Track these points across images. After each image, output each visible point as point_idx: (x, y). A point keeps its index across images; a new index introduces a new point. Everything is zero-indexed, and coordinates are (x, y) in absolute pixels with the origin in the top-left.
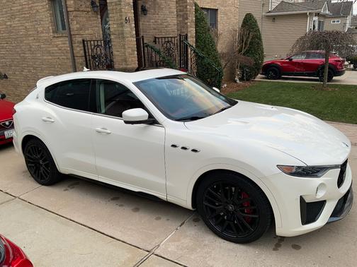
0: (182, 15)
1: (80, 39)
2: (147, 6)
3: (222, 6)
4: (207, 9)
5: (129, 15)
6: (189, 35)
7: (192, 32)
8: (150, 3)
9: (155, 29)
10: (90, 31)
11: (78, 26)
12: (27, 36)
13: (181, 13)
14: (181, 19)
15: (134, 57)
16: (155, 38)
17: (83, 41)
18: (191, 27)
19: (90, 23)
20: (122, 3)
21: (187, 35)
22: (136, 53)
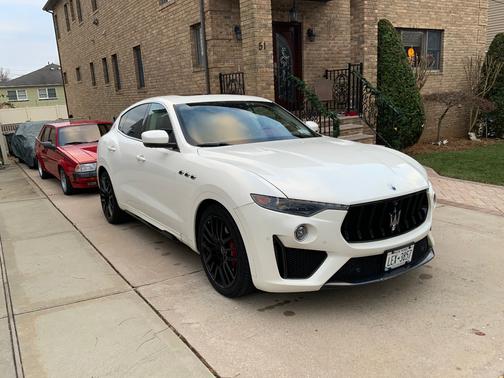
0: (359, 38)
1: (217, 73)
2: (316, 30)
3: (453, 24)
4: (424, 30)
5: (265, 39)
6: (365, 64)
7: (371, 61)
8: (323, 26)
9: (327, 60)
10: (231, 64)
11: (215, 57)
12: (172, 72)
13: (356, 35)
14: (356, 43)
15: (269, 93)
16: (327, 71)
17: (220, 74)
18: (369, 53)
19: (232, 53)
20: (257, 25)
21: (362, 65)
22: (273, 87)
